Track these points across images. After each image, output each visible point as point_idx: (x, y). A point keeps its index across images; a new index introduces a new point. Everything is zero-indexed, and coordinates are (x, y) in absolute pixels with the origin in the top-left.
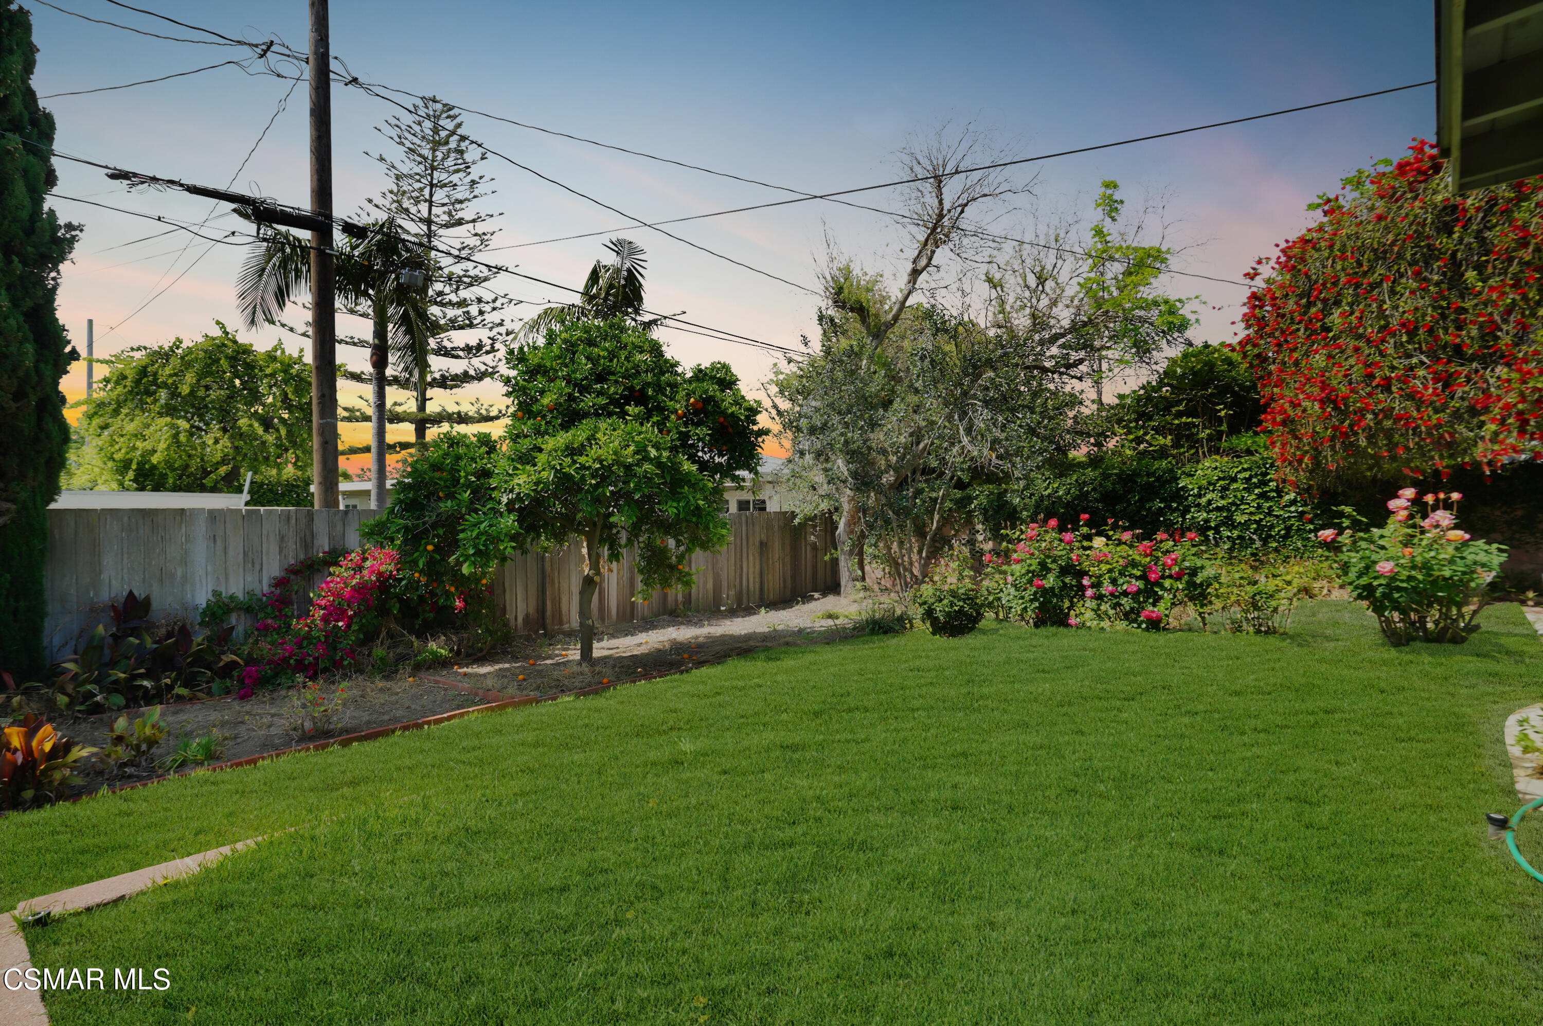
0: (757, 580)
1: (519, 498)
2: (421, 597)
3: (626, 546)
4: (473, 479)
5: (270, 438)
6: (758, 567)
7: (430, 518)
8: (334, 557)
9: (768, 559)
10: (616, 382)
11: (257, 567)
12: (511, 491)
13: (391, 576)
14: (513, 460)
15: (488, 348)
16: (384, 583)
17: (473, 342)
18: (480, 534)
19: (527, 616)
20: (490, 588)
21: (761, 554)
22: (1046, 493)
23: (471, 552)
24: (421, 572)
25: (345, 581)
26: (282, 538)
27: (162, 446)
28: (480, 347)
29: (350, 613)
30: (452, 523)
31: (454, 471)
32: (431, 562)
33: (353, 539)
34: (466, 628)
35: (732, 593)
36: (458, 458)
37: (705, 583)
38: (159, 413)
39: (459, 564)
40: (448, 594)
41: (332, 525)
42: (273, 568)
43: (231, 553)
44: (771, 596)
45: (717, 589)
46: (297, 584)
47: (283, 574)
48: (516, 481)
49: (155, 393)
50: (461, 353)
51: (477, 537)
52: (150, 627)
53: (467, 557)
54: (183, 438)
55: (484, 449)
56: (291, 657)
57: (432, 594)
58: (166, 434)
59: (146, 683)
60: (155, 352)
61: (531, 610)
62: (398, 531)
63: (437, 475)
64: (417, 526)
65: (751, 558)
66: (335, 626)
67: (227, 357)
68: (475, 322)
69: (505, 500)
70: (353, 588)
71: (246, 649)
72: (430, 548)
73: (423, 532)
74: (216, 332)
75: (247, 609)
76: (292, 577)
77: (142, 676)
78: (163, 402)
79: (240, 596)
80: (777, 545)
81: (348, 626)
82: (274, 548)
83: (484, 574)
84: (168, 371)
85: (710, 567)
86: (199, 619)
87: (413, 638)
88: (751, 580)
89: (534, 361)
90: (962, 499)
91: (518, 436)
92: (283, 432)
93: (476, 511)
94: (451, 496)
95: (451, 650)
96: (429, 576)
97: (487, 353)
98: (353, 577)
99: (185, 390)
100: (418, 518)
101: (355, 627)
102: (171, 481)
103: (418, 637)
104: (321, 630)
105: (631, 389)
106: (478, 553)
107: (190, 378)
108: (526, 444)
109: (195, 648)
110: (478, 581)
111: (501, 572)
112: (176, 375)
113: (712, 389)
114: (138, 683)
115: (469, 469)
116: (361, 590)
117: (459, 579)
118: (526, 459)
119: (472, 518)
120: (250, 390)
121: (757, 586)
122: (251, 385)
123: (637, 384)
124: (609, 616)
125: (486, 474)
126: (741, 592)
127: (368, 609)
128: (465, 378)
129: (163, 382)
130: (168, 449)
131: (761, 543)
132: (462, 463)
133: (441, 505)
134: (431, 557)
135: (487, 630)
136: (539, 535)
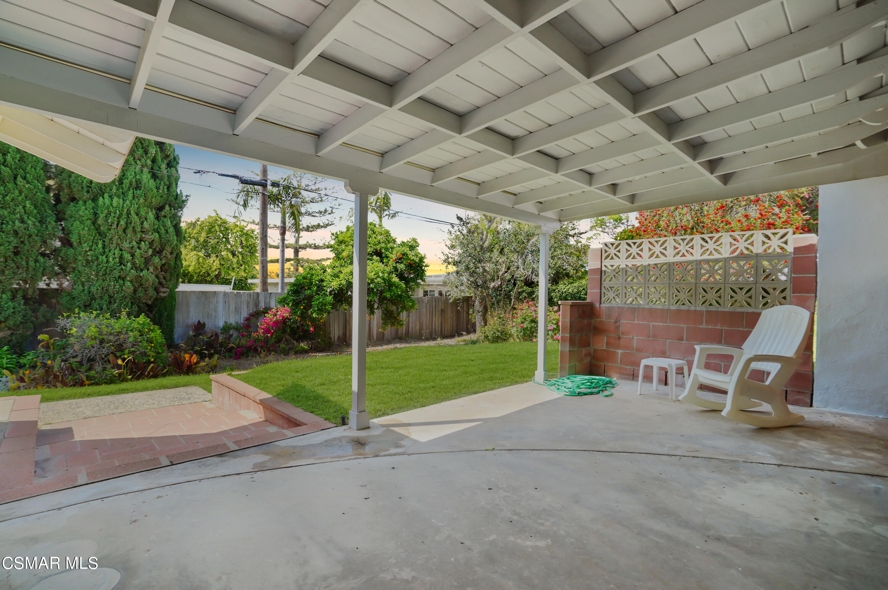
0: (440, 326)
1: (333, 290)
2: (298, 326)
3: (376, 309)
4: (317, 282)
5: (235, 260)
6: (440, 320)
7: (302, 296)
8: (267, 310)
9: (445, 317)
10: (371, 247)
11: (239, 313)
12: (331, 287)
13: (287, 318)
14: (332, 276)
15: (330, 212)
16: (284, 320)
17: (323, 210)
18: (320, 302)
19: (339, 336)
20: (324, 324)
21: (442, 314)
22: (564, 291)
23: (316, 309)
24: (298, 316)
25: (271, 319)
26: (248, 303)
27: (193, 263)
28: (326, 211)
29: (273, 331)
30: (310, 298)
31: (311, 279)
32: (302, 313)
33: (273, 304)
34: (314, 339)
35: (428, 331)
36: (313, 275)
37: (416, 326)
38: (191, 249)
39: (312, 313)
40: (308, 325)
41: (265, 298)
42: (245, 314)
43: (231, 308)
44: (446, 334)
45: (421, 329)
46: (253, 320)
47: (248, 316)
48: (333, 284)
49: (189, 241)
50: (317, 215)
51: (318, 304)
52: (205, 333)
53: (315, 311)
54: (201, 260)
55: (322, 271)
56: (252, 345)
57: (302, 325)
58: (194, 259)
59: (206, 352)
60: (189, 223)
61: (341, 334)
62: (290, 301)
63: (305, 281)
64: (297, 299)
65: (437, 316)
66: (267, 336)
67: (218, 225)
68: (323, 199)
69: (329, 290)
70: (274, 322)
71: (237, 342)
72: (302, 307)
73: (299, 302)
74: (213, 214)
75: (236, 329)
76: (251, 317)
77: (204, 349)
78: (193, 245)
79: (233, 323)
80: (449, 311)
81: (272, 336)
82: (245, 306)
83: (322, 318)
84: (195, 231)
85: (418, 319)
86: (220, 331)
87: (295, 342)
88: (437, 326)
89: (341, 239)
90: (531, 292)
91: (334, 267)
92: (240, 257)
93: (319, 294)
94: (310, 289)
95: (309, 347)
96: (301, 318)
97: (329, 214)
98: (273, 318)
99: (202, 239)
100: (298, 296)
101: (274, 336)
102: (195, 278)
103: (297, 342)
104: (262, 337)
105: (376, 250)
106: (319, 309)
107: (204, 235)
108: (337, 270)
109: (220, 341)
110: (319, 320)
111: (328, 318)
112: (198, 233)
113: (406, 250)
114: (203, 351)
115: (316, 279)
116: (276, 323)
117: (313, 320)
118: (336, 276)
119: (317, 297)
120: (226, 238)
121: (440, 328)
122: (226, 236)
123: (378, 247)
124: (373, 339)
125: (322, 281)
126: (432, 331)
127: (279, 330)
128: (319, 226)
129: (193, 237)
130: (195, 265)
131: (442, 310)
132: (314, 277)
133: (306, 292)
134: (302, 311)
135: (322, 340)
136: (342, 304)
